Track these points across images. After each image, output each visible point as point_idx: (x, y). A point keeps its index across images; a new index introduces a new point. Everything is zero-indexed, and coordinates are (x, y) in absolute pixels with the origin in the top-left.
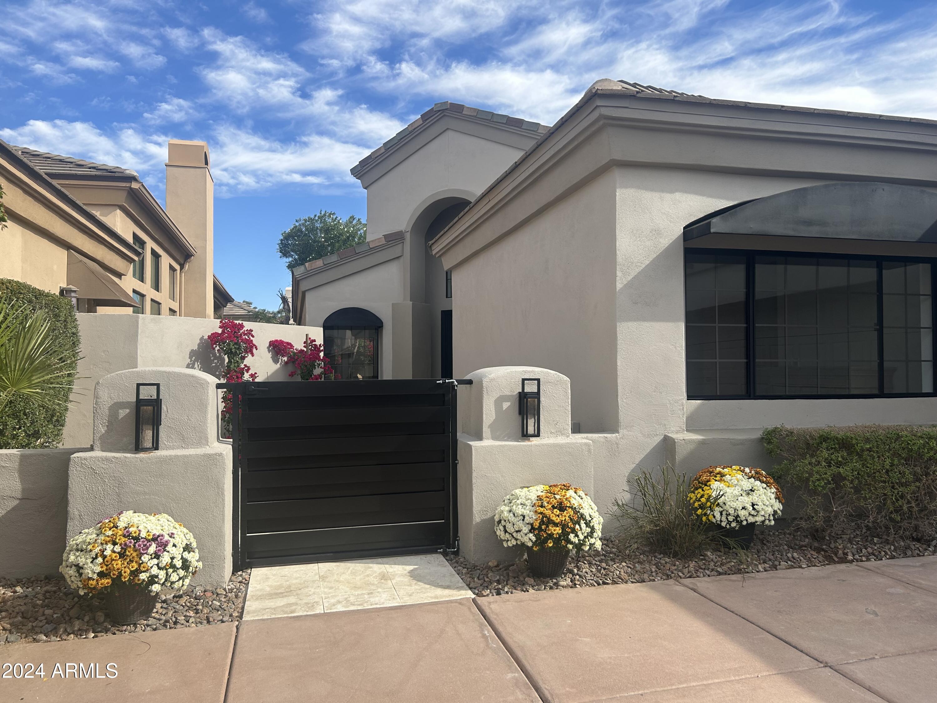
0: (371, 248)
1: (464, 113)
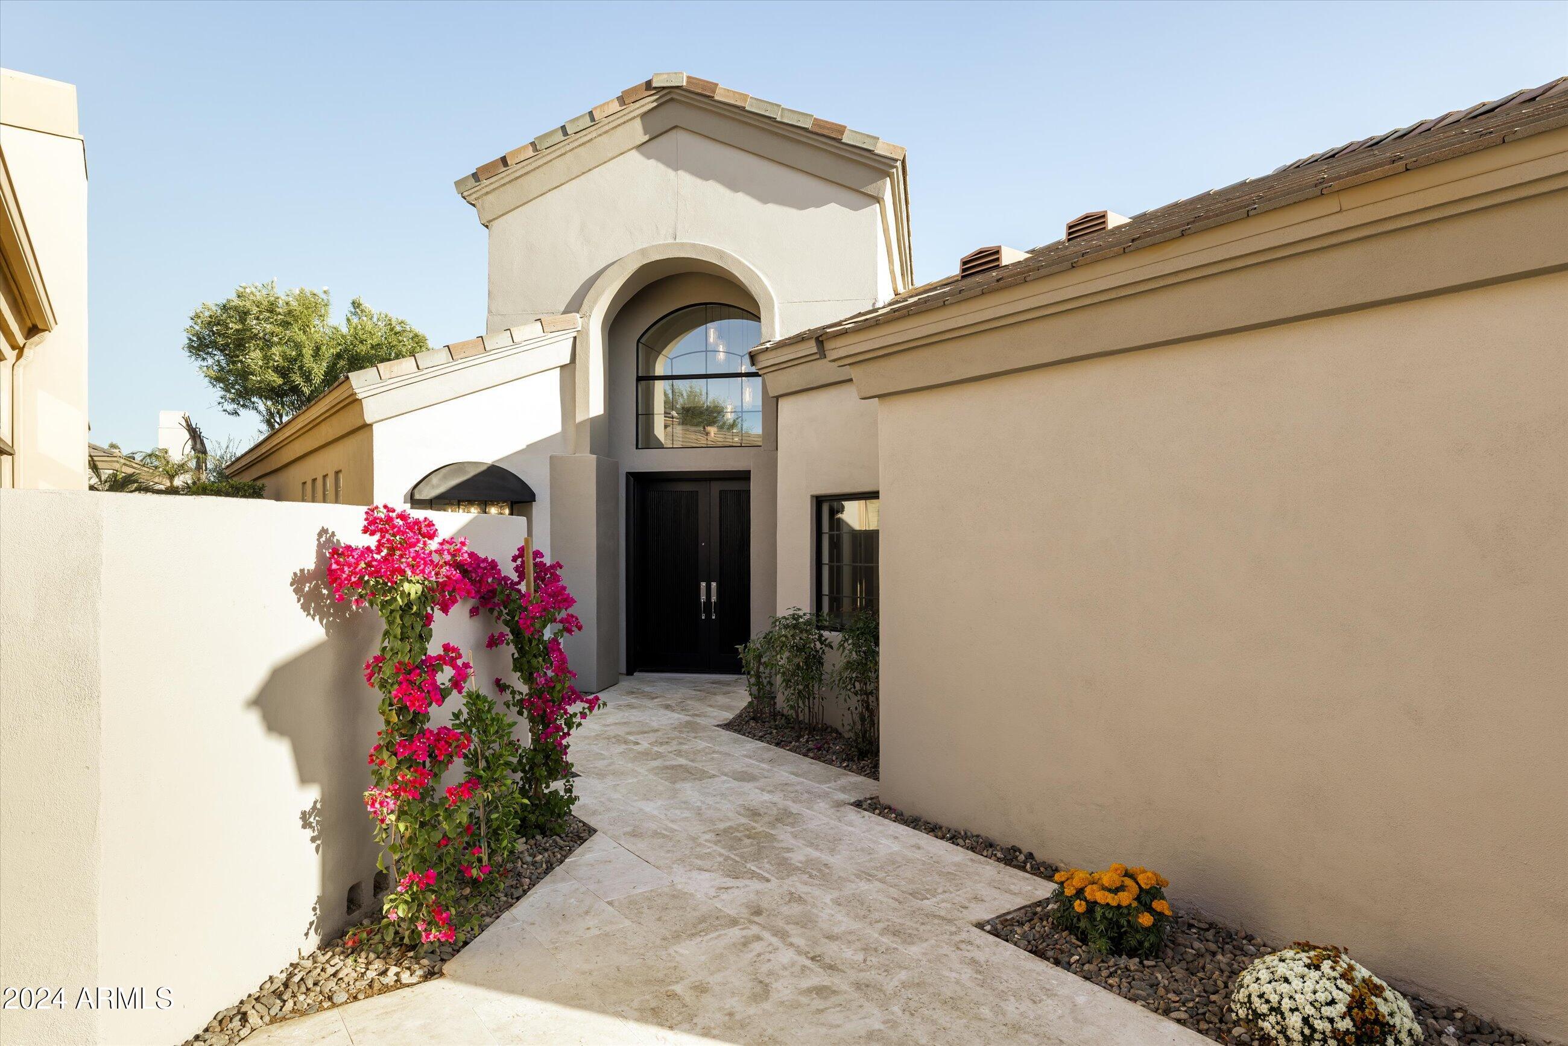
0: (517, 344)
1: (716, 98)
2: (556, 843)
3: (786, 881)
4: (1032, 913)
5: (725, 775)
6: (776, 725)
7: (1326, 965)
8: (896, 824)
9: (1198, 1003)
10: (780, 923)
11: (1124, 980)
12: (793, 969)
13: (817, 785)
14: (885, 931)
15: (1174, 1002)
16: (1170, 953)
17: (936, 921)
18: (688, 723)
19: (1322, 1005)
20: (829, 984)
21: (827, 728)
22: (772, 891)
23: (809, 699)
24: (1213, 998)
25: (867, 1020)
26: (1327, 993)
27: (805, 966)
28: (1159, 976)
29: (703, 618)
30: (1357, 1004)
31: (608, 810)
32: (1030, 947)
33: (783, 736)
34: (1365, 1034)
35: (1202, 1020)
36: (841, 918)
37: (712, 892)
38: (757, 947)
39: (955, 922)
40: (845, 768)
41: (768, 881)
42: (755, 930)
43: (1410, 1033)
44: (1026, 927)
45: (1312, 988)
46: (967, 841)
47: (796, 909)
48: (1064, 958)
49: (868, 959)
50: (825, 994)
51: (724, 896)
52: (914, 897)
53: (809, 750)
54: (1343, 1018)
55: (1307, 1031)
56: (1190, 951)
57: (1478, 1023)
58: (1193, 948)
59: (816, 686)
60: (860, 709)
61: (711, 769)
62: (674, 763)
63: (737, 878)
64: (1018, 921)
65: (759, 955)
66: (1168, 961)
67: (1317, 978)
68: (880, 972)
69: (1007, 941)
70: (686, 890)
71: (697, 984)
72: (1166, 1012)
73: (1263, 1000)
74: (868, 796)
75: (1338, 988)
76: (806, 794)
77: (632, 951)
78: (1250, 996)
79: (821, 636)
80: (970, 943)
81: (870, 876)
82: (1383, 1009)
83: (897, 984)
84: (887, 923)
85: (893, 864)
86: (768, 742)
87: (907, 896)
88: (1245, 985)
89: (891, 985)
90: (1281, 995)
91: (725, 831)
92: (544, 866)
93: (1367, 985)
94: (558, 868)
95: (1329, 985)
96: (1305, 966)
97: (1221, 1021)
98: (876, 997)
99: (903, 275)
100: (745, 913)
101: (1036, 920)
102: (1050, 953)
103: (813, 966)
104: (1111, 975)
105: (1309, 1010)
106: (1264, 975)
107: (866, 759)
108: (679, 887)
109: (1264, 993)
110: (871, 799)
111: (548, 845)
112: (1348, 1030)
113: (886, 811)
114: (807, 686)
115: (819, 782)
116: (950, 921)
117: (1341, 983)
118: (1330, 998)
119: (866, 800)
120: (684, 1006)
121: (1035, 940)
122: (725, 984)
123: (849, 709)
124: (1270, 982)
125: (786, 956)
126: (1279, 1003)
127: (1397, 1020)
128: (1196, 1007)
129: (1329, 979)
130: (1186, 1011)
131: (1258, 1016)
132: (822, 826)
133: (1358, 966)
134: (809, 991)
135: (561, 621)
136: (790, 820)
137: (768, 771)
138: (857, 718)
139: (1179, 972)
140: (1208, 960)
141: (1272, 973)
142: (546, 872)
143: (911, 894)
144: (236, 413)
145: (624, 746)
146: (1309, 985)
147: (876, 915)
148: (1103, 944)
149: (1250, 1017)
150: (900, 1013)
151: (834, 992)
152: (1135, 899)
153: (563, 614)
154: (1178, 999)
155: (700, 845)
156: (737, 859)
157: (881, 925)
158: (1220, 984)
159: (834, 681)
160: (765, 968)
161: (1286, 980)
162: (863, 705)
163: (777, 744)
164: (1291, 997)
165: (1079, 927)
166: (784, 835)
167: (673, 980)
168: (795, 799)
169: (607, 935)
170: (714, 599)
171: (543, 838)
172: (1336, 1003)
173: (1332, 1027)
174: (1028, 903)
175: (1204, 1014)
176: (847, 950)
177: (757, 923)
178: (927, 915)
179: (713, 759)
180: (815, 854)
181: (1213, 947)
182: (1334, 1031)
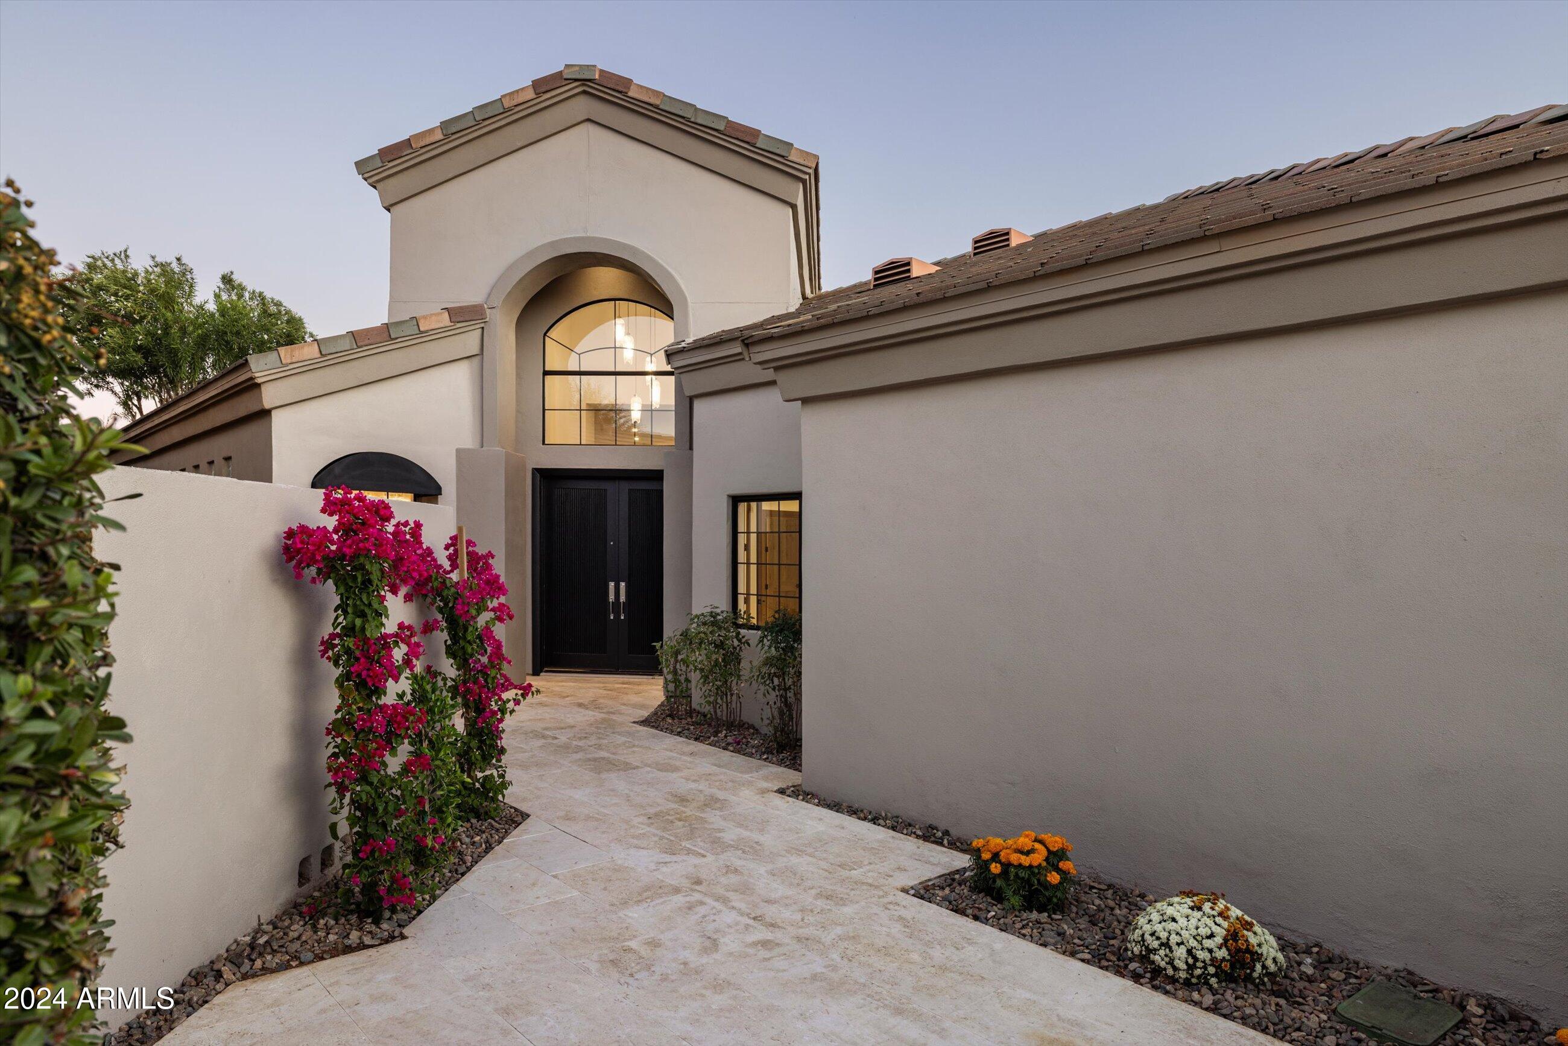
0: (422, 332)
1: (630, 94)
2: (492, 826)
3: (721, 856)
4: (951, 879)
5: (649, 766)
6: (693, 722)
7: (1207, 907)
8: (820, 808)
9: (1099, 946)
10: (721, 891)
11: (1035, 931)
12: (738, 928)
13: (741, 775)
14: (819, 896)
15: (1079, 946)
16: (1074, 909)
17: (865, 887)
18: (604, 720)
19: (1203, 939)
20: (772, 938)
21: (744, 724)
22: (709, 864)
23: (726, 695)
24: (1112, 942)
25: (810, 966)
26: (1207, 928)
27: (748, 925)
28: (1066, 927)
29: (612, 618)
30: (1232, 936)
31: (538, 797)
32: (951, 907)
33: (701, 732)
34: (1238, 961)
35: (1103, 959)
36: (777, 886)
37: (653, 866)
38: (702, 910)
39: (884, 888)
40: (765, 760)
41: (704, 856)
42: (697, 896)
43: (1274, 960)
44: (947, 891)
45: (1194, 926)
46: (887, 821)
47: (734, 879)
48: (982, 915)
49: (806, 918)
50: (769, 947)
51: (664, 869)
52: (843, 868)
53: (728, 744)
54: (1220, 948)
55: (1191, 961)
56: (1092, 906)
57: (1331, 955)
58: (1093, 905)
59: (734, 682)
60: (778, 704)
61: (634, 760)
62: (597, 756)
63: (674, 854)
64: (939, 886)
65: (704, 916)
66: (1073, 915)
67: (1199, 917)
68: (817, 928)
69: (930, 902)
70: (626, 865)
71: (650, 940)
72: (1073, 954)
73: (1154, 938)
74: (790, 785)
75: (1216, 924)
76: (730, 783)
77: (583, 915)
78: (1143, 935)
79: (738, 634)
80: (897, 904)
81: (800, 851)
82: (1253, 940)
83: (834, 937)
84: (820, 889)
85: (820, 841)
86: (687, 737)
87: (837, 867)
88: (1139, 927)
89: (828, 938)
90: (1169, 933)
91: (657, 815)
92: (484, 846)
93: (1240, 921)
94: (497, 848)
95: (1210, 922)
96: (1190, 908)
97: (1119, 960)
98: (816, 947)
99: (811, 279)
100: (685, 883)
101: (955, 884)
102: (969, 911)
103: (756, 925)
104: (1023, 927)
105: (1193, 943)
106: (1155, 917)
107: (785, 752)
108: (620, 862)
109: (1155, 932)
110: (794, 786)
111: (484, 827)
112: (1224, 958)
113: (809, 797)
114: (726, 682)
115: (742, 772)
116: (877, 887)
117: (1219, 920)
118: (1209, 932)
119: (788, 788)
120: (641, 958)
121: (955, 901)
122: (676, 940)
123: (768, 703)
124: (1160, 923)
125: (729, 917)
126: (1168, 939)
127: (1264, 950)
128: (1098, 949)
129: (1209, 917)
130: (1089, 953)
131: (1150, 951)
132: (750, 810)
133: (1233, 908)
134: (755, 944)
135: (494, 610)
136: (718, 805)
137: (690, 763)
138: (776, 713)
139: (1083, 923)
140: (1107, 914)
141: (1162, 915)
142: (487, 851)
143: (839, 866)
144: (90, 394)
145: (543, 741)
146: (1193, 922)
147: (809, 883)
148: (1016, 901)
149: (1144, 953)
150: (839, 959)
151: (778, 944)
152: (1044, 860)
153: (495, 603)
154: (1082, 943)
155: (633, 827)
156: (672, 838)
157: (813, 892)
158: (1118, 932)
159: (753, 676)
160: (711, 927)
161: (1174, 920)
162: (781, 700)
163: (696, 739)
164: (1177, 934)
165: (995, 888)
166: (714, 818)
167: (626, 937)
168: (720, 787)
169: (556, 902)
170: (623, 599)
171: (478, 822)
172: (1214, 936)
173: (1211, 956)
174: (947, 872)
175: (1105, 954)
176: (785, 911)
177: (699, 891)
178: (856, 883)
179: (634, 752)
180: (746, 834)
181: (1111, 903)
182: (1213, 959)
